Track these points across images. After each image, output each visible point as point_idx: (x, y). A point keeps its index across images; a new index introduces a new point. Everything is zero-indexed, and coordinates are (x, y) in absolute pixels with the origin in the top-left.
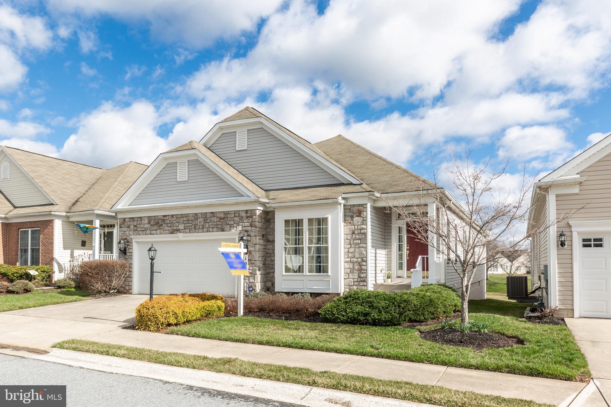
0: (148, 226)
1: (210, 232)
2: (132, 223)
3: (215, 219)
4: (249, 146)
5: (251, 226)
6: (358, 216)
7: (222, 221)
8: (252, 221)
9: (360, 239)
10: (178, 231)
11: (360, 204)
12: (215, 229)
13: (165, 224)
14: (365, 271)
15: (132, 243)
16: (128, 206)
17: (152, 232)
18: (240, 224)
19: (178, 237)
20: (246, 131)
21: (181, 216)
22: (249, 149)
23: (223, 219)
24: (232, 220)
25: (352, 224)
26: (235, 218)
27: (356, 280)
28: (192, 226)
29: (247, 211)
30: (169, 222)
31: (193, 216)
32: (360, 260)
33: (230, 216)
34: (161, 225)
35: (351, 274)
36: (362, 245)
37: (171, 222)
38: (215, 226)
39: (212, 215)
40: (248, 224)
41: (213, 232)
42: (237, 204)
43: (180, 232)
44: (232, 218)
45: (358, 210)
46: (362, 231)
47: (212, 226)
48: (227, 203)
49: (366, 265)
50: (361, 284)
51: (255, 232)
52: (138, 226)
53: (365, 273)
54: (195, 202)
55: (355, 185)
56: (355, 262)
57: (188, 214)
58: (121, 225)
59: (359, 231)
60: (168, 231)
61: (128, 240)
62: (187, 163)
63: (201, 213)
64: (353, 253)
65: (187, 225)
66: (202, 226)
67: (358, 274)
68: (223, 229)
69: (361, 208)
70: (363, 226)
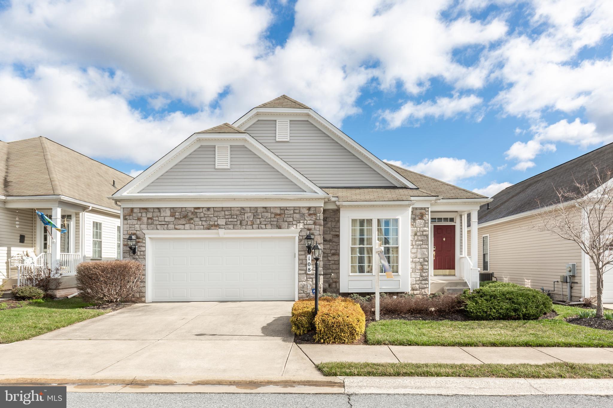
0: (172, 219)
1: (262, 228)
2: (144, 214)
3: (269, 215)
4: (292, 138)
5: (315, 224)
6: (420, 219)
7: (277, 217)
8: (316, 219)
9: (422, 241)
10: (217, 226)
11: (422, 208)
12: (269, 226)
13: (197, 217)
14: (427, 271)
15: (144, 239)
16: (138, 193)
17: (177, 227)
18: (301, 222)
19: (218, 234)
20: (289, 121)
21: (220, 209)
22: (291, 141)
23: (280, 215)
24: (290, 217)
25: (414, 226)
26: (295, 215)
27: (419, 279)
28: (236, 221)
29: (309, 209)
30: (203, 216)
31: (239, 210)
32: (422, 260)
33: (287, 212)
34: (192, 219)
35: (413, 273)
36: (424, 246)
37: (206, 215)
38: (269, 223)
39: (264, 210)
40: (312, 222)
41: (266, 229)
42: (301, 199)
43: (219, 228)
44: (290, 214)
45: (421, 213)
46: (424, 233)
47: (265, 223)
48: (288, 198)
49: (428, 265)
50: (423, 282)
51: (319, 231)
52: (154, 218)
53: (426, 272)
54: (245, 194)
55: (411, 189)
56: (417, 262)
57: (231, 207)
58: (127, 217)
59: (422, 233)
60: (202, 227)
61: (139, 235)
62: (229, 148)
63: (250, 207)
64: (415, 253)
65: (230, 220)
66: (251, 222)
67: (419, 273)
68: (280, 226)
69: (423, 211)
70: (426, 229)
